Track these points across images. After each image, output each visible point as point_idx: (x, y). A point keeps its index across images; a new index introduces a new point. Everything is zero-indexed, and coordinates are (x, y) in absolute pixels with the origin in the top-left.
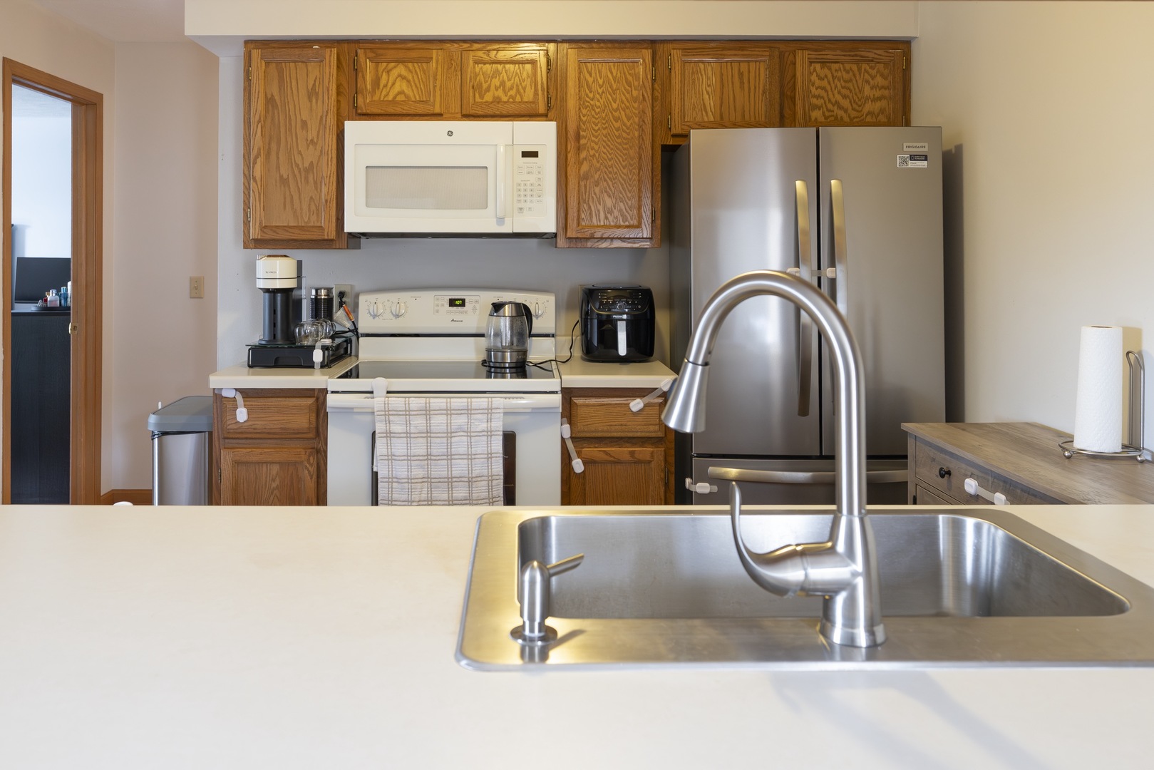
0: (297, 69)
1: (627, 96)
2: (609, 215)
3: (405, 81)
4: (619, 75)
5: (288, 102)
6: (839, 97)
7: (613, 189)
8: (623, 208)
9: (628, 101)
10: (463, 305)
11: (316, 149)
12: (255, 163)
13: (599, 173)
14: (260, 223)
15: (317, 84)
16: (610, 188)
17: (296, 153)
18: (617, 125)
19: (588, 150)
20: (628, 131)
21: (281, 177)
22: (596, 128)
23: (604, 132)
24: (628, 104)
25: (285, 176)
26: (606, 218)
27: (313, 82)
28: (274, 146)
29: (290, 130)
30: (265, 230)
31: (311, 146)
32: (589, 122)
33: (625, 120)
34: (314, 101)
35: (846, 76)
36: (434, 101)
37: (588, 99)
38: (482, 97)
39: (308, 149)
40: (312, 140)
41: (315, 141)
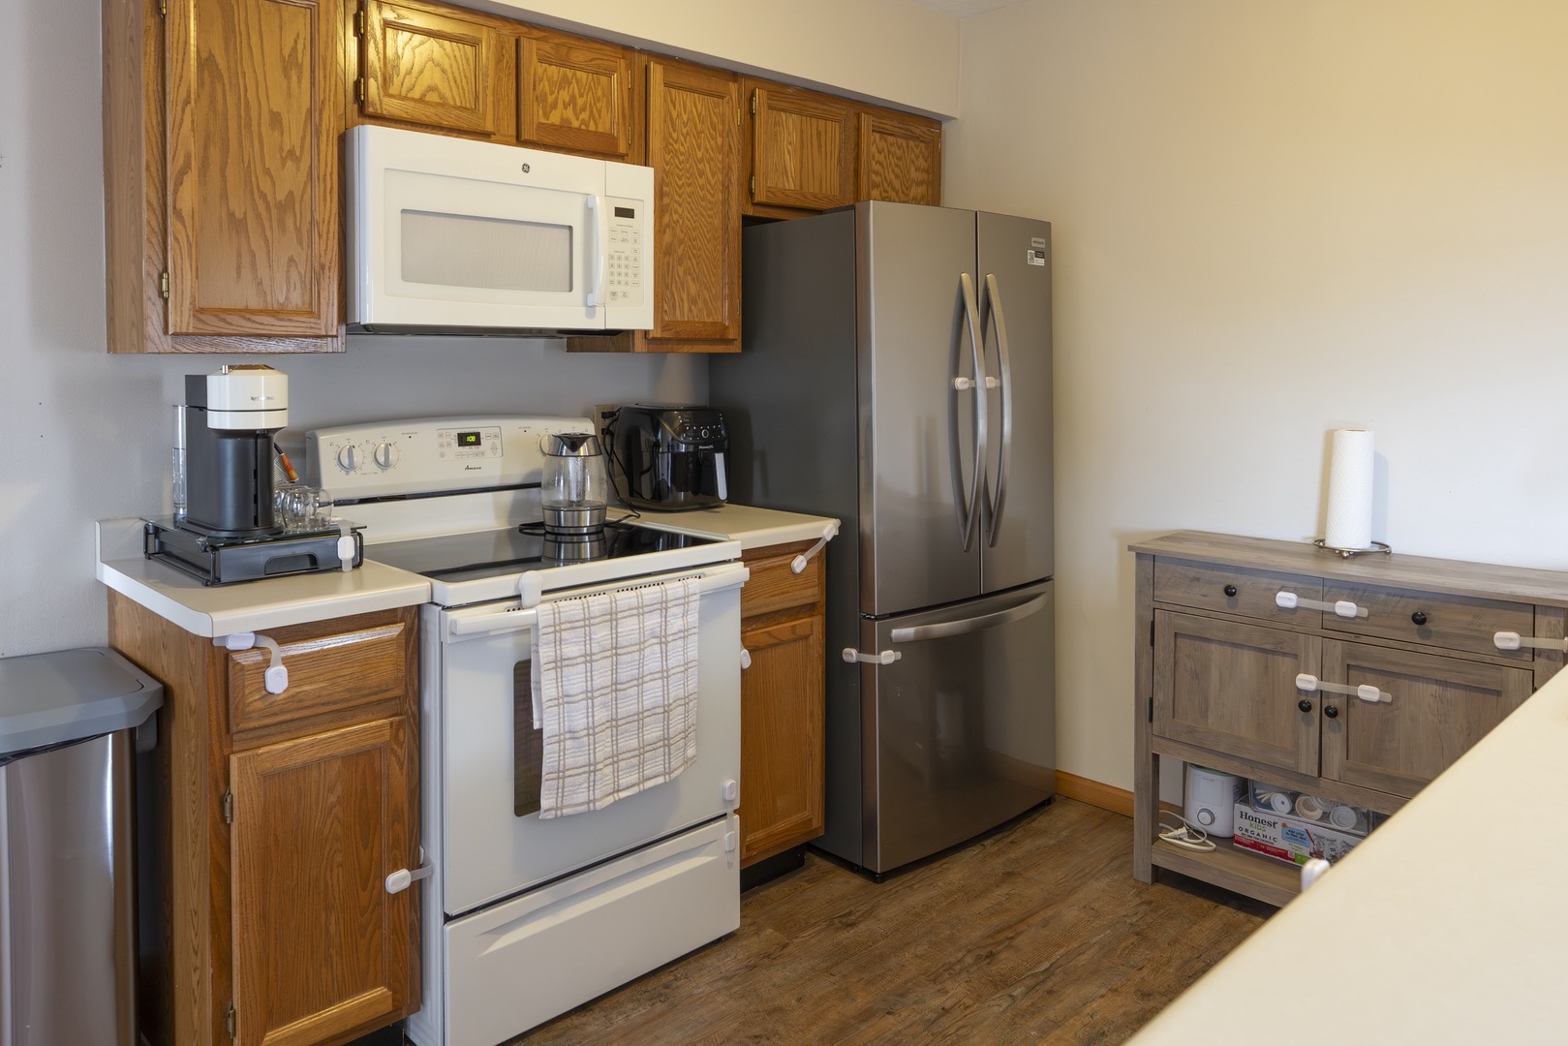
0: (259, 12)
1: (712, 143)
2: (693, 307)
3: (437, 68)
4: (703, 113)
5: (244, 73)
6: (892, 176)
7: (697, 270)
8: (707, 296)
9: (712, 150)
10: (478, 442)
11: (298, 169)
12: (179, 183)
13: (682, 246)
14: (193, 302)
15: (300, 47)
16: (694, 270)
17: (259, 171)
18: (701, 181)
19: (671, 214)
20: (712, 192)
21: (231, 215)
22: (680, 183)
23: (689, 190)
24: (712, 155)
25: (239, 215)
26: (690, 311)
27: (292, 43)
28: (215, 154)
29: (249, 125)
30: (202, 317)
31: (289, 163)
32: (672, 174)
33: (710, 176)
34: (294, 78)
35: (899, 153)
36: (485, 111)
37: (672, 141)
38: (546, 116)
39: (283, 167)
40: (291, 152)
41: (298, 154)
